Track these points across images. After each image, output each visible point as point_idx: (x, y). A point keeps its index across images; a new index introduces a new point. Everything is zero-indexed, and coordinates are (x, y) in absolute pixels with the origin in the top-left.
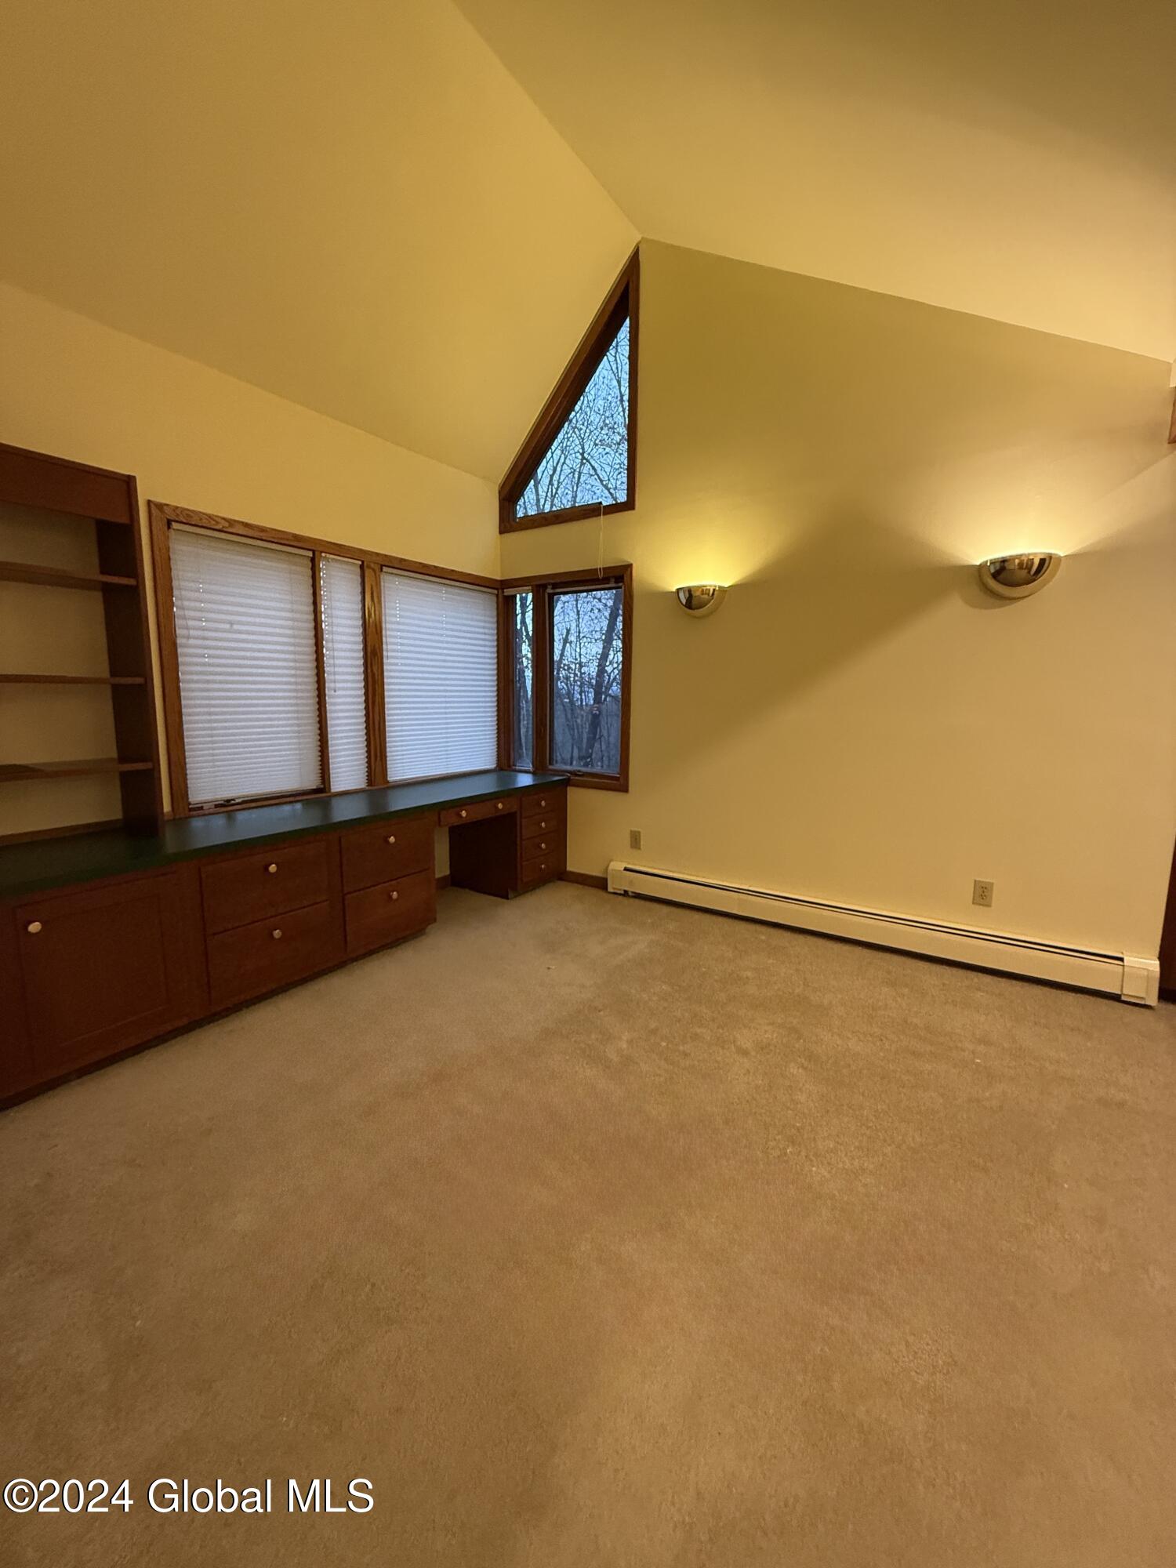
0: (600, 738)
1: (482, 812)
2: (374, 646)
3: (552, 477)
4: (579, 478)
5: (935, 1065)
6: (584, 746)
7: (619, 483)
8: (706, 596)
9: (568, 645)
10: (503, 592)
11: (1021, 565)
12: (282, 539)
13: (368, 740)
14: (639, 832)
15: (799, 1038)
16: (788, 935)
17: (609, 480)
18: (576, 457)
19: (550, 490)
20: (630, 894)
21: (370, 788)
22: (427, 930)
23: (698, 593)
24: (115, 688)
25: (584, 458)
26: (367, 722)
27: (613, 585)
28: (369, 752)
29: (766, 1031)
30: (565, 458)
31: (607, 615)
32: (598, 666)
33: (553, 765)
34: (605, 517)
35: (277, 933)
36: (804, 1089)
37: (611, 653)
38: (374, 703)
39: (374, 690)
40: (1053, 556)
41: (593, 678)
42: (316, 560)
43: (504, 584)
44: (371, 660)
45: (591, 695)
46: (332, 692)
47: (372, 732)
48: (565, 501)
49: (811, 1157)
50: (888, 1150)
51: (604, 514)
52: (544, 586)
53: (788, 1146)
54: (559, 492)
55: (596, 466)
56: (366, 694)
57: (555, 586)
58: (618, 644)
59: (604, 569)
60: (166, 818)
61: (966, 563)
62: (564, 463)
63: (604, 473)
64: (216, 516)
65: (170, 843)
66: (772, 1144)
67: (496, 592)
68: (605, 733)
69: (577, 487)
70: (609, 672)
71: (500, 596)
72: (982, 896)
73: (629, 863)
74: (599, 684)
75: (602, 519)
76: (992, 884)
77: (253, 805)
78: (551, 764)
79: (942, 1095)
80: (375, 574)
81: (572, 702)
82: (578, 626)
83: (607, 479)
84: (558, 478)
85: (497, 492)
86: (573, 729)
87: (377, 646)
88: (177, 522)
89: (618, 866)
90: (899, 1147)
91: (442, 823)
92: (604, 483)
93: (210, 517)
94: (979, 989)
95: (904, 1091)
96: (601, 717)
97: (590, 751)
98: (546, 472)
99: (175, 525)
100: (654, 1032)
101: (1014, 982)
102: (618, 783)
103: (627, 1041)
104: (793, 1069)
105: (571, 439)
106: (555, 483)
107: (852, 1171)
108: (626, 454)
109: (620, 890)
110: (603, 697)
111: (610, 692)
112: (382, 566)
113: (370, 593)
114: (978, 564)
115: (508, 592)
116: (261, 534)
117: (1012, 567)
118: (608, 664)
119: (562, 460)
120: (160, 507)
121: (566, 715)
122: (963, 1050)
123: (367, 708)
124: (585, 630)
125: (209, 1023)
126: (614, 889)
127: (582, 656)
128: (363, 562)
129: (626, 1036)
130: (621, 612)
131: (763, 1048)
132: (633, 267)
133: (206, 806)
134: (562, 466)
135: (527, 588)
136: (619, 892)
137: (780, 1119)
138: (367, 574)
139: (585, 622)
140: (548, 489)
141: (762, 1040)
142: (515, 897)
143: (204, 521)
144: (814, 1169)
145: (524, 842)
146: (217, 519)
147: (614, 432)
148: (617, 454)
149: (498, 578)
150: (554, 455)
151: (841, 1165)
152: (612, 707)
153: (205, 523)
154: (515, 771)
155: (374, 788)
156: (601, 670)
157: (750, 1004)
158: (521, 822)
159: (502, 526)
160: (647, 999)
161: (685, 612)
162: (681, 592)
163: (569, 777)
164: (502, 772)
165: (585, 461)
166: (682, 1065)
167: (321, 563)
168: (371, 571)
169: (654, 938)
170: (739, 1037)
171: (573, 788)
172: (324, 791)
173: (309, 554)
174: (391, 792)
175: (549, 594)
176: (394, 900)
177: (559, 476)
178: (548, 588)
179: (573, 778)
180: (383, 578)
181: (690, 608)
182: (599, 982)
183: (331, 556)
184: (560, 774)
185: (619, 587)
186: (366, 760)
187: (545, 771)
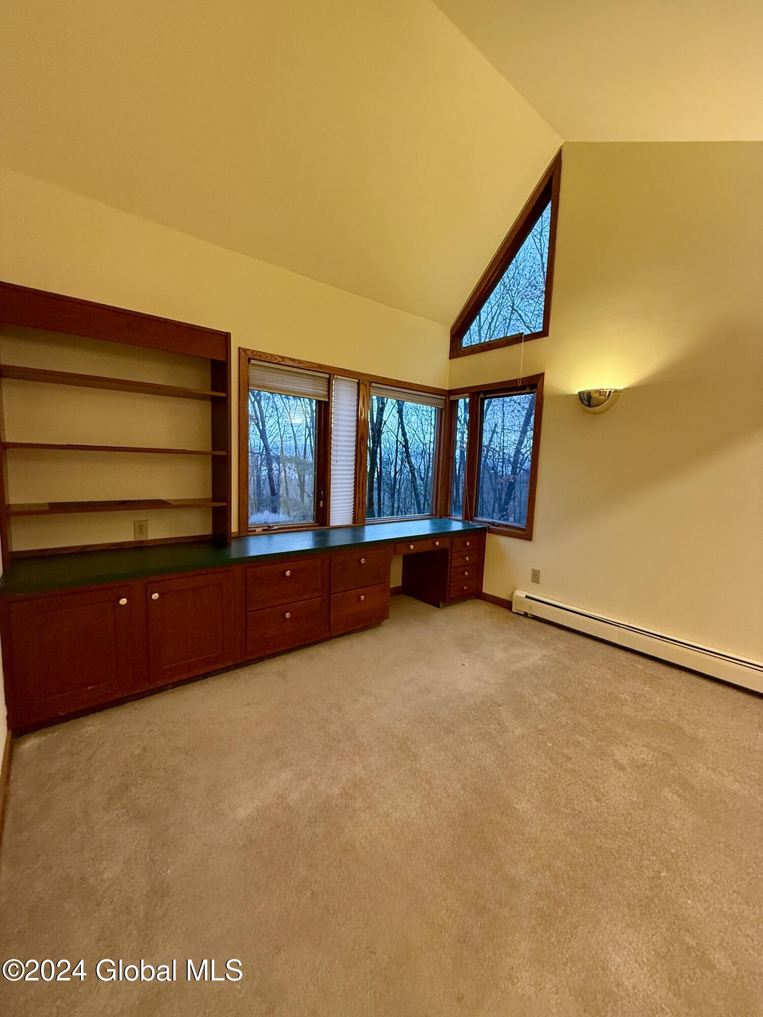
0: (514, 498)
1: (426, 547)
2: (363, 434)
3: (490, 323)
4: (509, 323)
6: (503, 503)
7: (537, 323)
8: (603, 397)
9: (495, 434)
10: (450, 398)
12: (312, 367)
13: (355, 494)
14: (539, 571)
15: (674, 765)
16: (664, 668)
17: (531, 322)
18: (508, 309)
19: (489, 333)
20: (529, 616)
21: (354, 525)
22: (383, 623)
23: (597, 395)
24: (214, 457)
25: (513, 309)
26: (355, 482)
27: (529, 391)
28: (355, 501)
29: (641, 751)
30: (500, 311)
31: (524, 414)
32: (516, 449)
33: (477, 517)
34: (525, 343)
35: (288, 615)
36: (678, 815)
37: (526, 439)
38: (360, 470)
39: (361, 462)
41: (511, 457)
42: (331, 380)
43: (452, 393)
44: (360, 443)
45: (510, 469)
46: (335, 463)
47: (357, 489)
51: (525, 341)
52: (478, 393)
53: (662, 870)
54: (495, 333)
55: (522, 313)
56: (356, 464)
57: (486, 393)
58: (530, 434)
59: (523, 379)
60: (233, 536)
62: (500, 314)
63: (527, 318)
64: (275, 355)
65: (234, 552)
66: (646, 863)
67: (444, 398)
68: (518, 494)
69: (508, 329)
70: (523, 453)
71: (447, 400)
73: (529, 593)
74: (516, 462)
75: (523, 345)
77: (285, 530)
78: (475, 516)
80: (367, 387)
81: (496, 473)
82: (503, 421)
83: (529, 322)
84: (494, 324)
85: (450, 331)
86: (496, 492)
87: (364, 434)
88: (254, 359)
89: (521, 593)
91: (397, 552)
92: (527, 324)
93: (272, 355)
96: (516, 484)
97: (506, 507)
98: (487, 321)
99: (252, 361)
100: (542, 732)
102: (526, 534)
104: (667, 793)
105: (505, 298)
108: (543, 304)
109: (522, 611)
110: (518, 470)
111: (523, 467)
112: (371, 382)
113: (362, 400)
115: (453, 398)
116: (300, 365)
118: (522, 447)
119: (498, 312)
120: (245, 350)
121: (491, 482)
123: (355, 474)
124: (507, 424)
125: (245, 666)
126: (517, 610)
127: (505, 442)
128: (359, 380)
130: (534, 412)
131: (639, 767)
132: (557, 163)
133: (257, 530)
134: (498, 316)
135: (466, 395)
136: (521, 613)
137: (654, 841)
138: (361, 388)
139: (508, 419)
140: (487, 332)
141: (638, 759)
142: (445, 607)
143: (268, 358)
145: (452, 570)
146: (275, 357)
147: (536, 289)
148: (537, 304)
149: (447, 389)
150: (493, 309)
152: (523, 477)
153: (269, 359)
154: (450, 519)
155: (357, 525)
156: (518, 451)
157: (627, 723)
158: (451, 555)
159: (452, 353)
160: (538, 703)
161: (584, 409)
162: (581, 395)
163: (488, 526)
164: (441, 519)
165: (514, 312)
166: (564, 767)
167: (334, 381)
168: (364, 386)
169: (546, 653)
170: (616, 751)
171: (491, 534)
172: (325, 525)
173: (327, 376)
174: (367, 528)
175: (481, 398)
176: (362, 601)
177: (496, 323)
178: (480, 394)
179: (491, 527)
180: (371, 390)
181: (589, 406)
182: (500, 682)
183: (340, 377)
184: (482, 524)
185: (534, 393)
186: (353, 507)
187: (471, 520)
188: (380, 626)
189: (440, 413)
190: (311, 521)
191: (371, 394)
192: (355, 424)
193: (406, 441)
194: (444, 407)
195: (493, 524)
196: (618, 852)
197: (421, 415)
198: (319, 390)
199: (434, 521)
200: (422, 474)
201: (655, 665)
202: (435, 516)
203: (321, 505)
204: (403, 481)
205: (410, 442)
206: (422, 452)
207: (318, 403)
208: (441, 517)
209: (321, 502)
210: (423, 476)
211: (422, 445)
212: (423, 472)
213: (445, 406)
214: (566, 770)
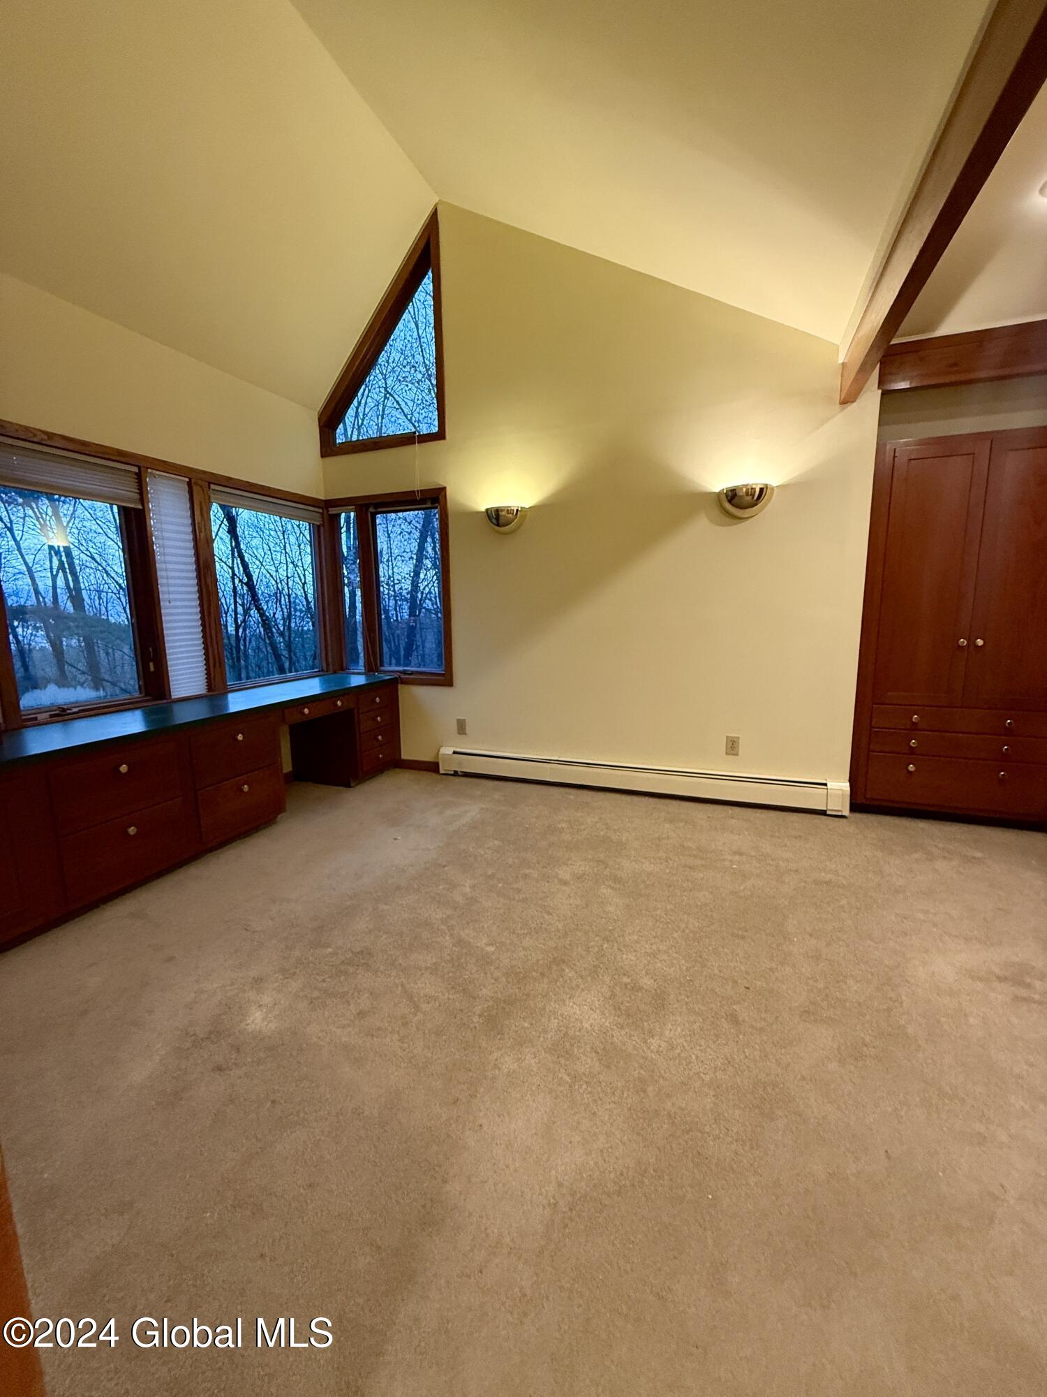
1: (323, 710)
4: (383, 411)
5: (705, 873)
8: (510, 515)
10: (328, 511)
11: (747, 494)
12: (105, 453)
13: (206, 648)
14: (464, 720)
15: (606, 868)
17: (412, 414)
18: (380, 392)
19: (356, 422)
20: (460, 773)
21: (209, 694)
22: (278, 819)
23: (504, 513)
25: (387, 392)
26: (203, 630)
27: (430, 506)
28: (207, 659)
29: (580, 865)
30: (370, 392)
31: (417, 536)
32: (411, 583)
33: (383, 666)
34: (420, 445)
35: (132, 830)
36: (612, 903)
37: (424, 569)
38: (209, 613)
39: (209, 601)
40: (769, 486)
41: (407, 594)
42: (142, 473)
43: (329, 504)
44: (205, 574)
45: (406, 611)
46: (167, 603)
47: (209, 640)
48: (370, 432)
49: (622, 948)
50: (675, 935)
51: (418, 443)
52: (367, 506)
53: (604, 944)
55: (398, 399)
56: (201, 605)
57: (377, 506)
58: (430, 562)
59: (421, 491)
61: (710, 491)
62: (368, 396)
63: (407, 408)
66: (592, 944)
67: (320, 511)
68: (421, 642)
69: (382, 419)
70: (424, 587)
71: (325, 514)
72: (733, 748)
73: (457, 747)
74: (413, 598)
75: (417, 447)
76: (738, 738)
77: (91, 713)
78: (381, 666)
79: (711, 893)
80: (203, 490)
82: (390, 546)
83: (410, 412)
84: (363, 410)
85: (317, 418)
87: (209, 559)
89: (447, 750)
90: (683, 931)
91: (283, 722)
92: (412, 421)
93: (26, 429)
94: (732, 818)
95: (685, 894)
96: (417, 629)
100: (492, 876)
101: (756, 810)
102: (445, 679)
103: (470, 887)
104: (604, 890)
106: (361, 415)
107: (652, 953)
109: (450, 771)
110: (418, 610)
111: (425, 605)
112: (209, 483)
113: (199, 509)
114: (717, 491)
115: (333, 511)
116: (82, 448)
117: (741, 494)
118: (421, 580)
122: (724, 860)
123: (202, 618)
124: (396, 550)
126: (445, 770)
128: (190, 479)
129: (468, 883)
131: (579, 878)
132: (432, 226)
133: (39, 717)
135: (353, 507)
136: (449, 773)
137: (596, 926)
138: (194, 491)
139: (395, 543)
141: (578, 872)
142: (358, 784)
143: (21, 432)
144: (624, 956)
145: (362, 735)
147: (416, 371)
149: (323, 498)
151: (643, 950)
152: (427, 619)
153: (21, 435)
154: (348, 673)
155: (214, 693)
156: (415, 585)
157: (566, 847)
158: (359, 717)
159: (323, 450)
160: (483, 853)
161: (494, 529)
162: (489, 512)
163: (400, 677)
164: (336, 674)
165: (388, 395)
166: (517, 898)
167: (148, 479)
168: (198, 487)
169: (483, 806)
170: (560, 872)
171: (403, 685)
172: (164, 698)
173: (136, 470)
174: (231, 696)
175: (371, 513)
176: (245, 793)
177: (365, 409)
178: (369, 508)
179: (403, 676)
180: (212, 496)
181: (498, 525)
182: (441, 844)
183: (158, 473)
184: (391, 674)
185: (436, 508)
186: (205, 667)
187: (377, 672)
188: (275, 823)
189: (316, 531)
190: (137, 694)
191: (212, 500)
192: (192, 544)
193: (249, 576)
194: (321, 523)
195: (404, 672)
196: (570, 945)
197: (267, 538)
198: (123, 490)
199: (326, 677)
200: (280, 626)
201: (585, 792)
202: (327, 671)
203: (152, 669)
204: (250, 639)
205: (255, 578)
206: (276, 593)
207: (122, 513)
208: (335, 672)
209: (151, 665)
210: (282, 628)
211: (274, 583)
212: (282, 622)
213: (323, 521)
214: (519, 901)
